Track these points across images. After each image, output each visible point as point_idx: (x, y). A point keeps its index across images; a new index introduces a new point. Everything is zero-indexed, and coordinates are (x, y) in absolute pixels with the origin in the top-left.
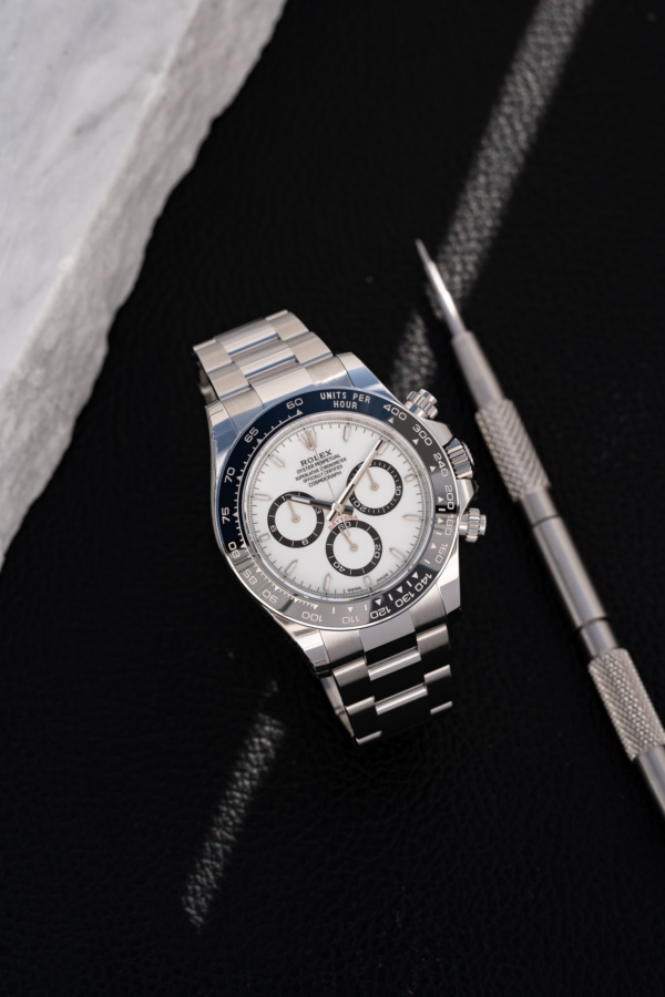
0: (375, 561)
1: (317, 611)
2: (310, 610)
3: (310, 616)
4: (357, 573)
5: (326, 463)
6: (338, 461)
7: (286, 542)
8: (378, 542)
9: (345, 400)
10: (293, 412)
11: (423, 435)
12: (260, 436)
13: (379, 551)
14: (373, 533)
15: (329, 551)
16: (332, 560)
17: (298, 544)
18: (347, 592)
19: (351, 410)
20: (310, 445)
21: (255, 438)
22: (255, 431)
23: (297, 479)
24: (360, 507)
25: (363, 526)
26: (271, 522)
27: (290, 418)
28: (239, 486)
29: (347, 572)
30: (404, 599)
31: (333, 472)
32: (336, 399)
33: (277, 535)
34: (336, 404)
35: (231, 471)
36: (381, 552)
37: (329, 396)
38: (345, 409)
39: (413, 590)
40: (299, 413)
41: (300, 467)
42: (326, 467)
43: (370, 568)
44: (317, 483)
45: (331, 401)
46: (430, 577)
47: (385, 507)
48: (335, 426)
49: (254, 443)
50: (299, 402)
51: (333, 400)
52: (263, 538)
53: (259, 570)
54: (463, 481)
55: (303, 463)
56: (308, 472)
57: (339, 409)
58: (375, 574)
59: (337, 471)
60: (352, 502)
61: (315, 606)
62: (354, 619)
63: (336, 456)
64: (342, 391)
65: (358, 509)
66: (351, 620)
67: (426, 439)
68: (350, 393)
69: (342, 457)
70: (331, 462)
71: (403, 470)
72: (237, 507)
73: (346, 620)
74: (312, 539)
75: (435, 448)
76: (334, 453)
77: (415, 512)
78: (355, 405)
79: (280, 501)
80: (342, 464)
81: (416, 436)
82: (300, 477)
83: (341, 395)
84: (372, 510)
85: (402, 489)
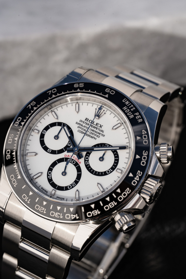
0: (66, 188)
1: (18, 180)
2: (16, 177)
3: (13, 179)
4: (53, 185)
5: (95, 129)
6: (101, 134)
7: (42, 143)
8: (76, 182)
9: (130, 111)
10: (106, 93)
11: (144, 158)
12: (81, 89)
13: (72, 186)
14: (79, 177)
15: (54, 164)
16: (50, 169)
17: (46, 149)
18: (40, 188)
19: (128, 117)
20: (98, 115)
21: (79, 88)
22: (82, 85)
23: (77, 123)
24: (86, 161)
25: (79, 169)
26: (47, 128)
27: (101, 94)
28: (50, 98)
29: (50, 180)
30: (56, 214)
31: (93, 136)
32: (128, 107)
33: (42, 136)
34: (125, 108)
35: (54, 91)
36: (73, 187)
37: (127, 103)
38: (126, 114)
39: (64, 215)
40: (107, 96)
41: (84, 120)
42: (93, 131)
43: (61, 188)
44: (82, 133)
45: (125, 105)
46: (77, 218)
47: (96, 172)
48: (116, 119)
49: (76, 89)
50: (112, 92)
51: (126, 105)
52: (35, 131)
53: (16, 139)
54: (142, 200)
55: (86, 119)
56: (84, 125)
57: (124, 111)
58: (59, 193)
59: (96, 137)
60: (86, 155)
61: (19, 177)
62: (28, 200)
63: (102, 131)
64: (134, 106)
65: (85, 161)
66: (26, 199)
67: (144, 161)
68: (136, 110)
69: (104, 134)
70: (97, 131)
71: (121, 165)
72: (38, 106)
73: (24, 197)
74: (53, 152)
75: (143, 169)
76: (103, 129)
77: (105, 187)
78: (132, 116)
79: (60, 124)
80: (101, 136)
81: (141, 155)
82: (79, 124)
83: (132, 108)
84: (90, 167)
85: (111, 172)
